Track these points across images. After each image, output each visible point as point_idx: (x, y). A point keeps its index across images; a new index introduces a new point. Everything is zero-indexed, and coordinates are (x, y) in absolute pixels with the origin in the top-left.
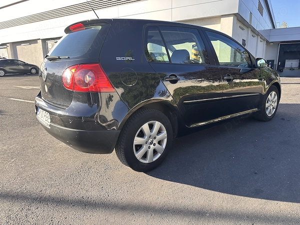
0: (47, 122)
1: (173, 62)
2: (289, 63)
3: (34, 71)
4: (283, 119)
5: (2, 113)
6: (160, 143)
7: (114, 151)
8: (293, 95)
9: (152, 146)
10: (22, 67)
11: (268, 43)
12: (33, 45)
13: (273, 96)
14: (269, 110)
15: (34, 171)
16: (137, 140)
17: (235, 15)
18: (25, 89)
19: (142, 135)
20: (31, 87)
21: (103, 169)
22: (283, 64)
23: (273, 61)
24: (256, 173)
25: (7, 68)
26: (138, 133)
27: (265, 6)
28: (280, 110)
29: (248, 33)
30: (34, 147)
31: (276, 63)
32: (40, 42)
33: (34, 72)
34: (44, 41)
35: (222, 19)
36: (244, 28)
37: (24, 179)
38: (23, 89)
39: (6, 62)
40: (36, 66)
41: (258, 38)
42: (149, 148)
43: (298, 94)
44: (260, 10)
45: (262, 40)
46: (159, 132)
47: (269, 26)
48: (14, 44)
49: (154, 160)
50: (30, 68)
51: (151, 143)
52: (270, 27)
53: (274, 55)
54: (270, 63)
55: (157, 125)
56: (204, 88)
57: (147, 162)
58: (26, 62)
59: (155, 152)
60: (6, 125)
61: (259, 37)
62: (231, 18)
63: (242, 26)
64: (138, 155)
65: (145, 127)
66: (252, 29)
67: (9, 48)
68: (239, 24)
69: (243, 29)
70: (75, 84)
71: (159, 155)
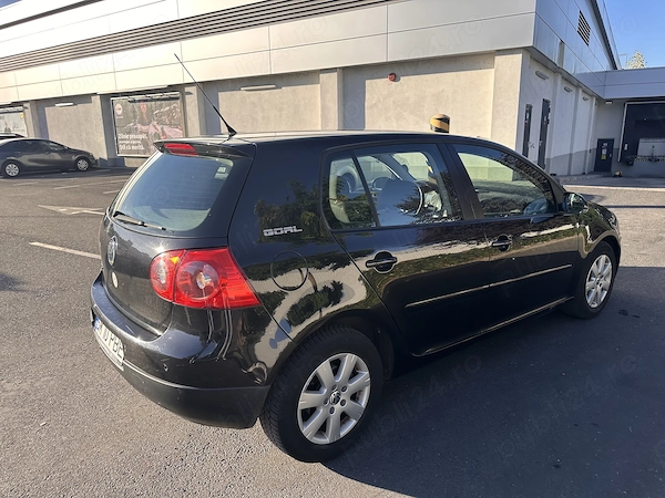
0: (116, 354)
1: (383, 224)
2: (646, 147)
3: (83, 164)
4: (624, 313)
5: (17, 287)
6: (354, 397)
7: (258, 422)
8: (650, 242)
9: (338, 407)
10: (57, 157)
11: (600, 101)
12: (80, 107)
13: (602, 265)
14: (592, 295)
15: (89, 453)
16: (306, 399)
17: (526, 49)
18: (66, 216)
19: (316, 386)
20: (76, 211)
21: (234, 451)
22: (634, 149)
23: (611, 142)
24: (557, 466)
25: (25, 159)
26: (307, 384)
27: (595, 22)
28: (619, 287)
29: (556, 83)
30: (87, 386)
31: (618, 145)
32: (96, 100)
33: (83, 166)
34: (107, 98)
35: (499, 59)
36: (547, 74)
37: (67, 477)
38: (59, 215)
39: (21, 145)
40: (87, 154)
41: (577, 92)
42: (332, 410)
43: (661, 239)
44: (584, 33)
45: (587, 97)
46: (354, 373)
47: (603, 65)
48: (41, 105)
49: (343, 434)
50: (74, 158)
51: (336, 400)
52: (605, 65)
53: (615, 129)
54: (605, 144)
55: (349, 360)
56: (457, 256)
57: (326, 440)
58: (66, 145)
59: (344, 417)
60: (25, 319)
61: (580, 91)
62: (519, 57)
63: (542, 71)
64: (308, 430)
65: (324, 369)
66: (566, 76)
67: (28, 111)
68: (537, 68)
69: (544, 78)
70: (176, 289)
71: (353, 423)
